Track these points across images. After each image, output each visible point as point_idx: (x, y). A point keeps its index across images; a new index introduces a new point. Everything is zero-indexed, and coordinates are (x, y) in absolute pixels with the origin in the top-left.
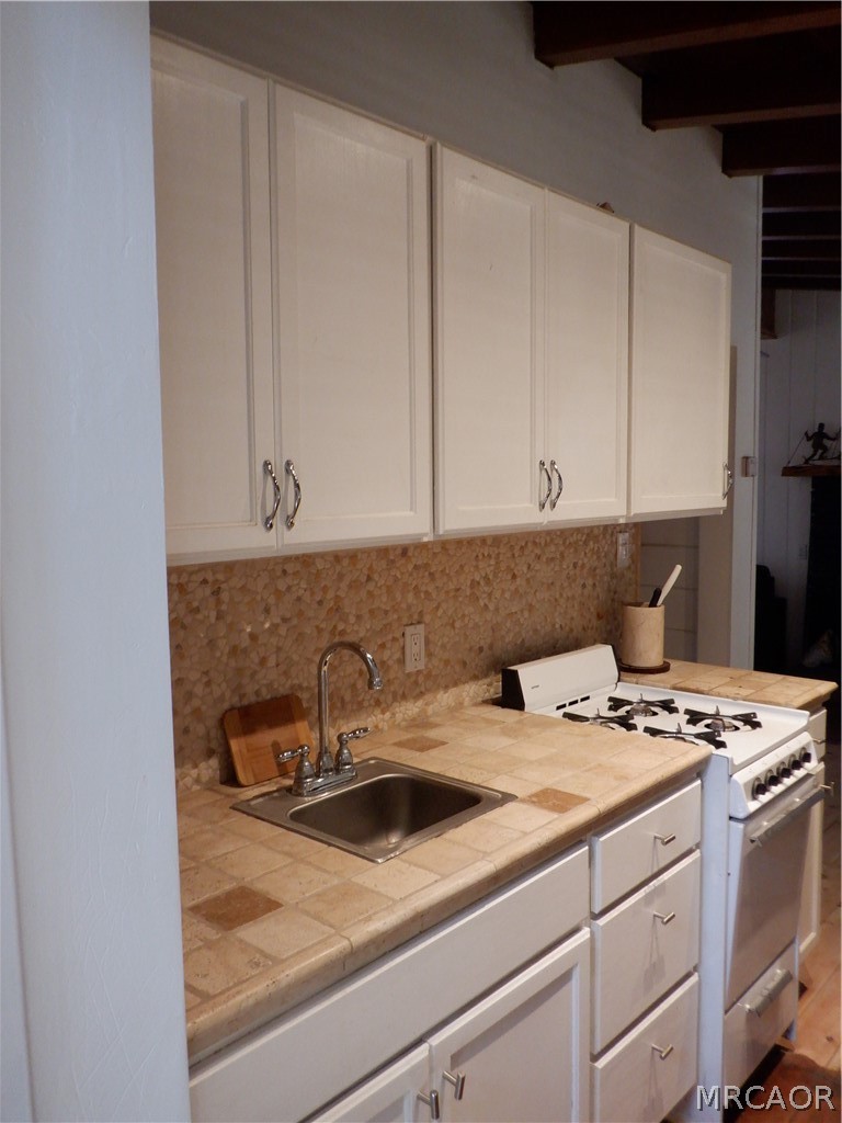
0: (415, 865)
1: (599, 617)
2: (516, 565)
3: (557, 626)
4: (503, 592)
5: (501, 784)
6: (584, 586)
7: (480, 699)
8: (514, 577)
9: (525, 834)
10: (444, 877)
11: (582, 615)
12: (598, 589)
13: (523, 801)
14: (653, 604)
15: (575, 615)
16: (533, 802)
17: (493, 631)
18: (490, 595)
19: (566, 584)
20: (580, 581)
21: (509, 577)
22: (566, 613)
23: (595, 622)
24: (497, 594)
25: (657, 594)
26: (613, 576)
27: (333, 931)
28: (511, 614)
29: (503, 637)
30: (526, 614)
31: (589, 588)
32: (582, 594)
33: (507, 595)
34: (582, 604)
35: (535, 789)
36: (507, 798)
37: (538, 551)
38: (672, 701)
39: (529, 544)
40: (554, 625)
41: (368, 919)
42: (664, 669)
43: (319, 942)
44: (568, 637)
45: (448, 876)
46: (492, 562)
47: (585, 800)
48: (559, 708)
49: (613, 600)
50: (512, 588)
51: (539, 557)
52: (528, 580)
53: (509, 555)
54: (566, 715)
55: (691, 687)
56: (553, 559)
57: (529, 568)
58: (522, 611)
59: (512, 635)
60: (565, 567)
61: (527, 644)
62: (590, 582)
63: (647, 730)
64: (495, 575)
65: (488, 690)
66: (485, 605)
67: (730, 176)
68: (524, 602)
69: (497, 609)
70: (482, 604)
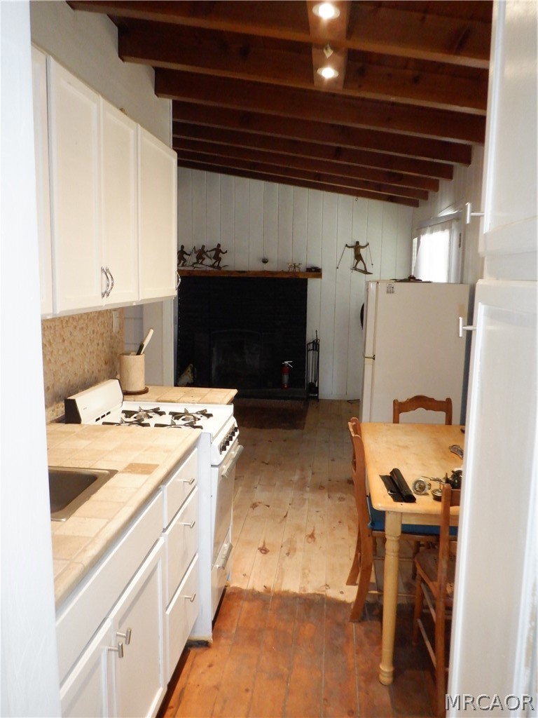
0: (89, 517)
1: (106, 363)
2: (64, 333)
3: (86, 370)
4: (58, 351)
5: (101, 466)
6: (98, 344)
7: (49, 421)
8: (64, 341)
9: (138, 489)
10: (110, 520)
11: (98, 362)
12: (105, 346)
13: (122, 472)
14: (139, 353)
15: (94, 363)
16: (129, 472)
17: (54, 376)
18: (52, 352)
19: (89, 344)
20: (96, 342)
21: (61, 341)
22: (90, 361)
23: (104, 366)
24: (55, 352)
25: (141, 347)
26: (111, 338)
27: (68, 562)
28: (62, 365)
29: (59, 379)
30: (70, 364)
31: (101, 345)
32: (98, 349)
33: (60, 352)
34: (97, 355)
35: (125, 465)
36: (113, 473)
37: (75, 323)
38: (159, 409)
39: (71, 319)
40: (84, 370)
41: (84, 550)
42: (145, 391)
43: (64, 570)
44: (91, 377)
45: (112, 519)
46: (52, 331)
47: (157, 466)
48: (97, 420)
49: (112, 353)
50: (63, 348)
51: (75, 327)
52: (71, 343)
53: (61, 326)
54: (104, 423)
55: (167, 399)
56: (82, 328)
57: (71, 334)
58: (68, 362)
59: (63, 378)
60: (88, 332)
61: (71, 383)
62: (101, 342)
63: (157, 425)
64: (54, 339)
65: (53, 414)
66: (50, 360)
67: (158, 96)
68: (69, 356)
69: (56, 362)
70: (48, 359)
